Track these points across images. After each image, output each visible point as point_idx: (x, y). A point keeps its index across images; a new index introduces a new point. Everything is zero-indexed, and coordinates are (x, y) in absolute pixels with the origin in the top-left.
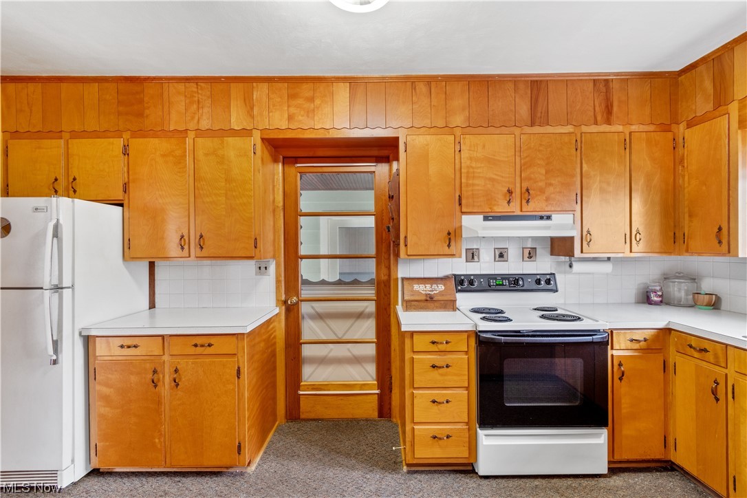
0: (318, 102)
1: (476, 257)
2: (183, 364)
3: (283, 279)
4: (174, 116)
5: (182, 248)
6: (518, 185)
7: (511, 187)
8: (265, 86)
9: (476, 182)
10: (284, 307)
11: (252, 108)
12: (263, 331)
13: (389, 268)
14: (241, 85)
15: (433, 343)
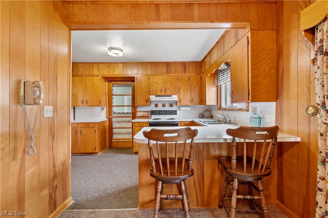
0: (115, 68)
1: (157, 106)
2: (82, 129)
3: (108, 112)
4: (80, 72)
5: (82, 103)
6: (164, 88)
7: (162, 89)
8: (102, 64)
9: (153, 87)
10: (108, 119)
11: (99, 70)
12: (102, 124)
13: (135, 109)
14: (96, 64)
15: (139, 125)
